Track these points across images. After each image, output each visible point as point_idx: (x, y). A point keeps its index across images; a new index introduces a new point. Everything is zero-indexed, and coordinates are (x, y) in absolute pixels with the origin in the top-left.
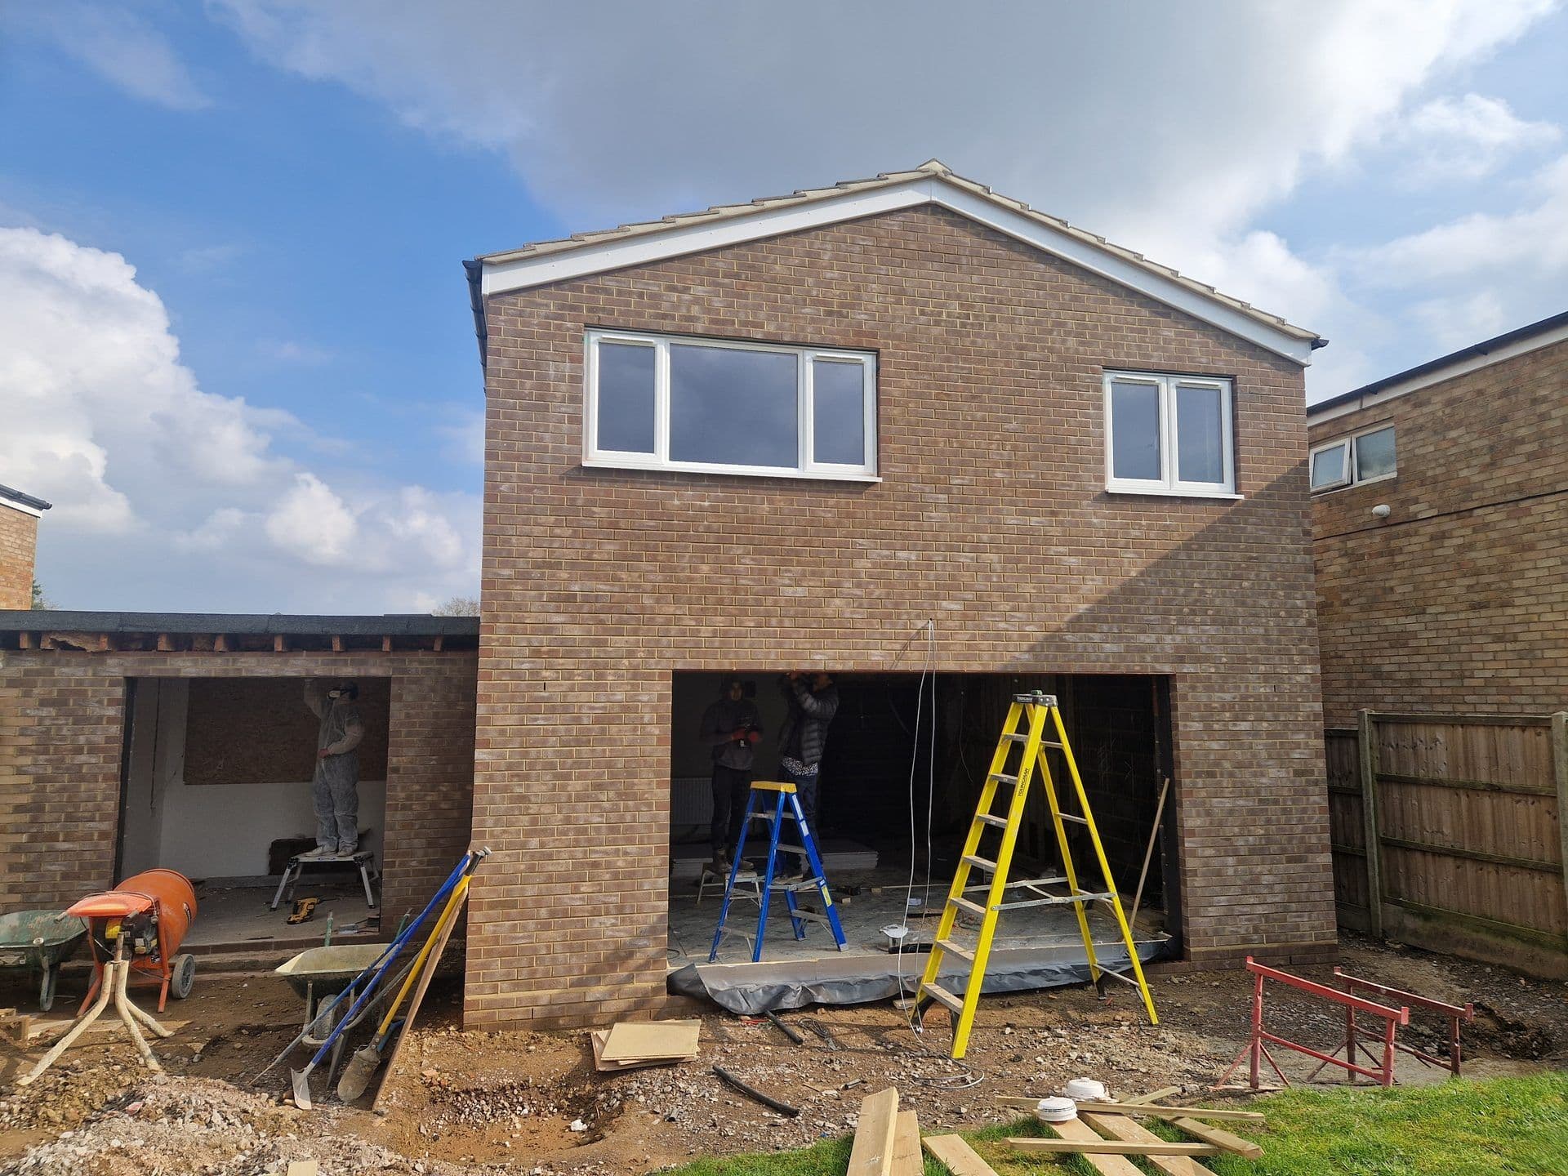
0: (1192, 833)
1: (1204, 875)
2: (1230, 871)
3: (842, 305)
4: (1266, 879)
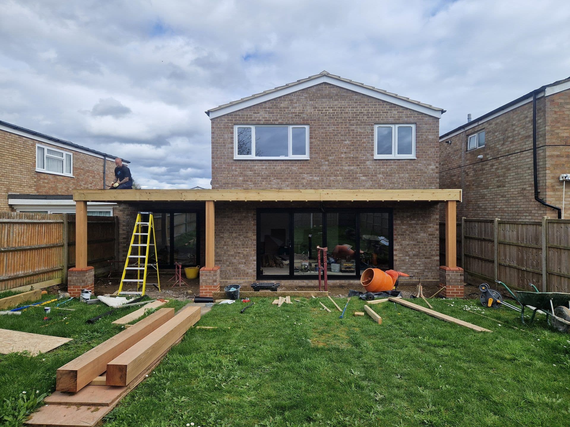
0: (396, 250)
1: (399, 261)
2: (407, 260)
3: (299, 113)
4: (418, 263)
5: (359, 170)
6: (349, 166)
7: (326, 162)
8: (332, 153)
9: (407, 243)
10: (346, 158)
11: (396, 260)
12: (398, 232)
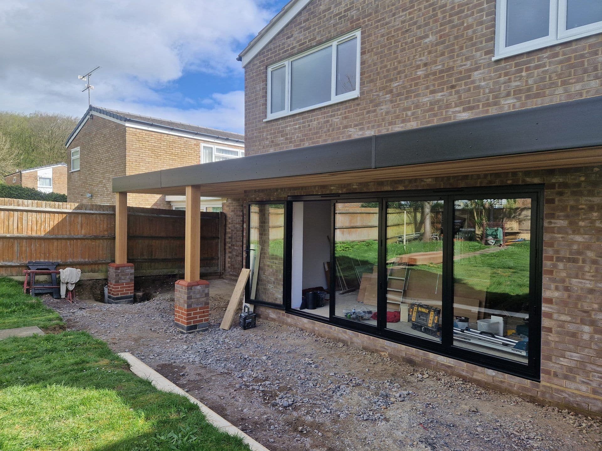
0: (550, 301)
1: (558, 333)
2: (586, 337)
5: (454, 98)
6: (433, 92)
7: (388, 96)
8: (399, 73)
9: (589, 286)
10: (427, 76)
11: (550, 330)
12: (557, 252)
